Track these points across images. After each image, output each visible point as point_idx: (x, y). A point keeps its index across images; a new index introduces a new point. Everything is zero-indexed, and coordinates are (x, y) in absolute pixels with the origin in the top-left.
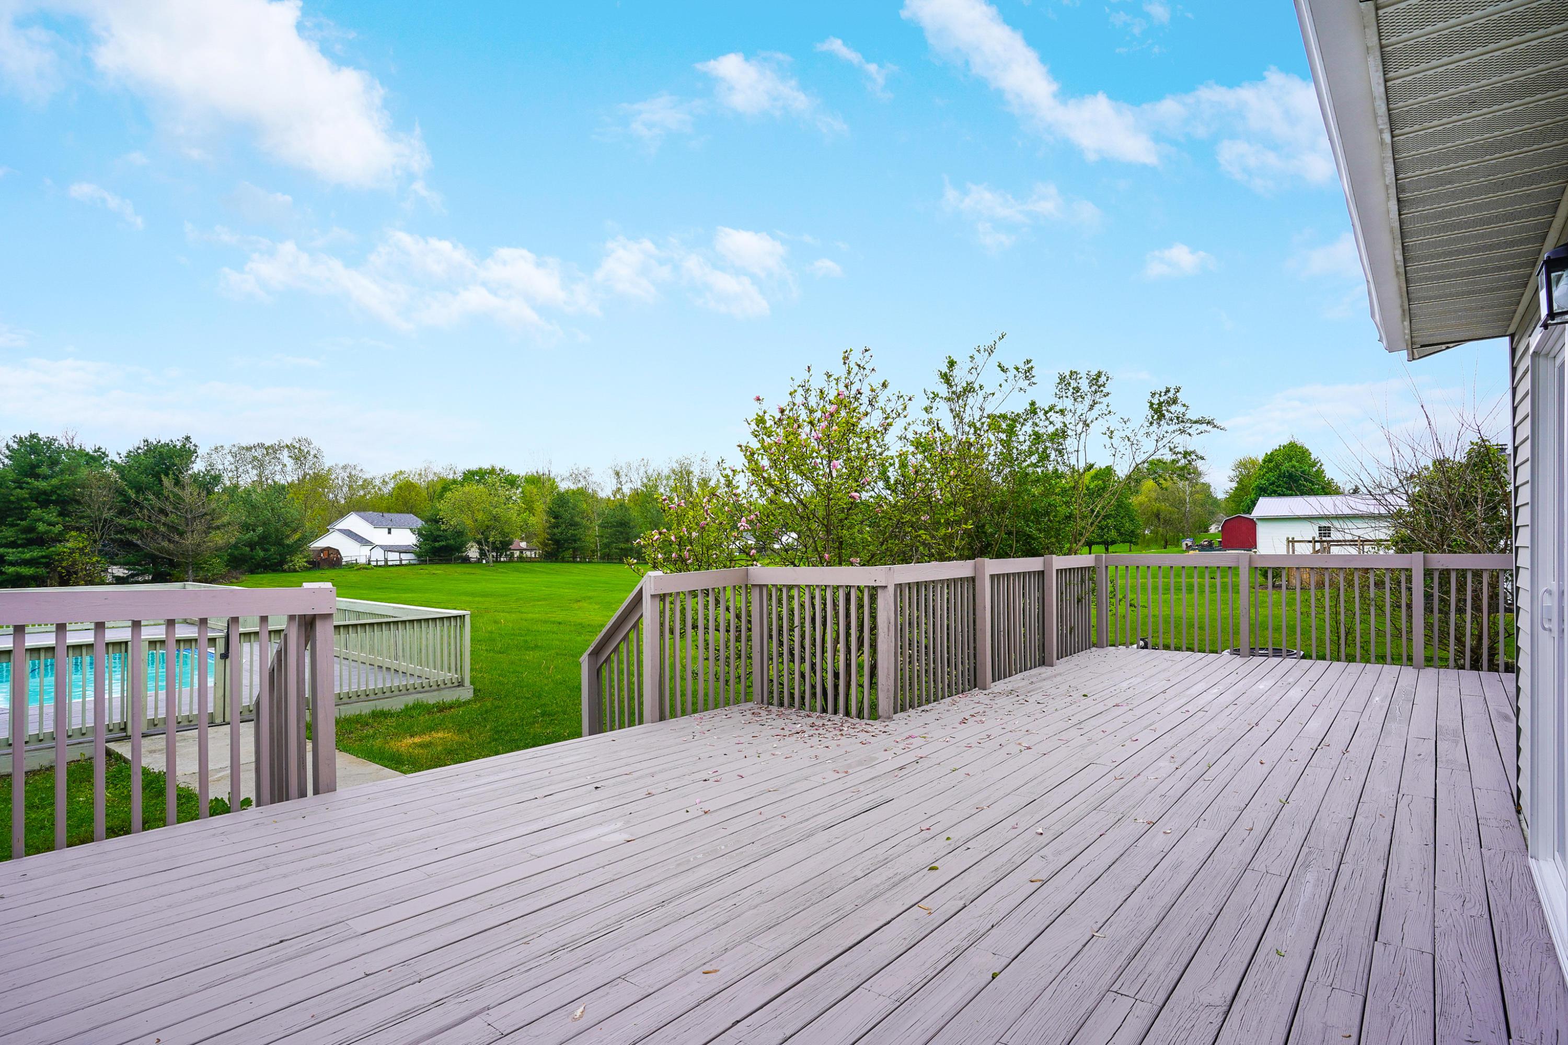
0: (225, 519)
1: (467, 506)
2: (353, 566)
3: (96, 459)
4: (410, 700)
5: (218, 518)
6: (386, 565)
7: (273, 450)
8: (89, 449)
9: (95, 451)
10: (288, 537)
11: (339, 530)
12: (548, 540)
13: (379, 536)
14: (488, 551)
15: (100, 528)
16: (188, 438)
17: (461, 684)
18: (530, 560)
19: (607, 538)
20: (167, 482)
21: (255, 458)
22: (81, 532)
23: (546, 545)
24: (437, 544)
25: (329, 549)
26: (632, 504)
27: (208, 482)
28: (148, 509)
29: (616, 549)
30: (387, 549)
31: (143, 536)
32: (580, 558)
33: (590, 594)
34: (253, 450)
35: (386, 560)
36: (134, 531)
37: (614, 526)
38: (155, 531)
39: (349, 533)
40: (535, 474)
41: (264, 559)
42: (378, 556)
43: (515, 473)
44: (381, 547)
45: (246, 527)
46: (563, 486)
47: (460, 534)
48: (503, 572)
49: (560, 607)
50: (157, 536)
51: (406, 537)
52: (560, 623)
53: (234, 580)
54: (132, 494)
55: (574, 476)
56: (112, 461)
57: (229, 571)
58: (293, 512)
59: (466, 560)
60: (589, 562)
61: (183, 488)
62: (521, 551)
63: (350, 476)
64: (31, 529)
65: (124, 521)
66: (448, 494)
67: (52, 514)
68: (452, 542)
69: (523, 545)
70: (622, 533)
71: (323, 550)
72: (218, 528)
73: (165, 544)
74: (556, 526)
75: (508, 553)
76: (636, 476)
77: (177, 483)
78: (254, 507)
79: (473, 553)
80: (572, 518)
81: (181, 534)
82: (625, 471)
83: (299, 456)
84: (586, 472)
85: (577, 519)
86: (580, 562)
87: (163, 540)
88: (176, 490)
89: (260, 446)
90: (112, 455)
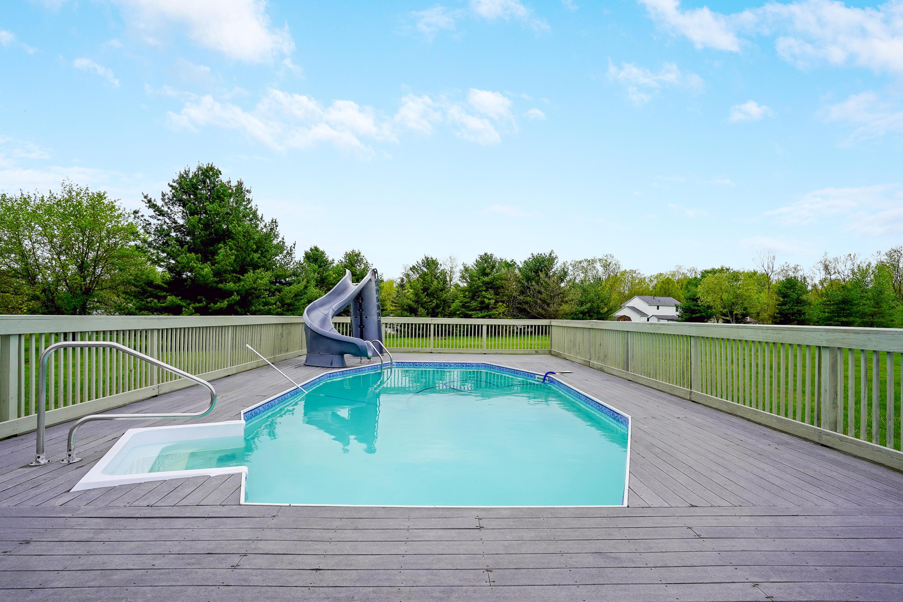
0: (570, 297)
3: (510, 265)
5: (566, 296)
7: (592, 262)
8: (509, 261)
9: (511, 262)
10: (603, 308)
11: (628, 307)
12: (777, 314)
13: (652, 310)
14: (732, 320)
15: (511, 302)
16: (552, 252)
20: (542, 275)
21: (583, 267)
22: (503, 303)
23: (775, 318)
28: (533, 291)
31: (530, 306)
34: (582, 263)
36: (526, 303)
38: (536, 303)
39: (634, 309)
44: (653, 316)
45: (581, 302)
50: (537, 306)
51: (671, 311)
54: (524, 282)
56: (518, 266)
58: (605, 293)
61: (550, 278)
63: (633, 277)
65: (521, 298)
71: (621, 317)
72: (567, 302)
73: (540, 310)
74: (784, 304)
77: (547, 276)
78: (585, 290)
80: (798, 297)
81: (548, 305)
83: (606, 266)
85: (803, 297)
87: (540, 308)
88: (546, 279)
89: (586, 260)
90: (518, 263)
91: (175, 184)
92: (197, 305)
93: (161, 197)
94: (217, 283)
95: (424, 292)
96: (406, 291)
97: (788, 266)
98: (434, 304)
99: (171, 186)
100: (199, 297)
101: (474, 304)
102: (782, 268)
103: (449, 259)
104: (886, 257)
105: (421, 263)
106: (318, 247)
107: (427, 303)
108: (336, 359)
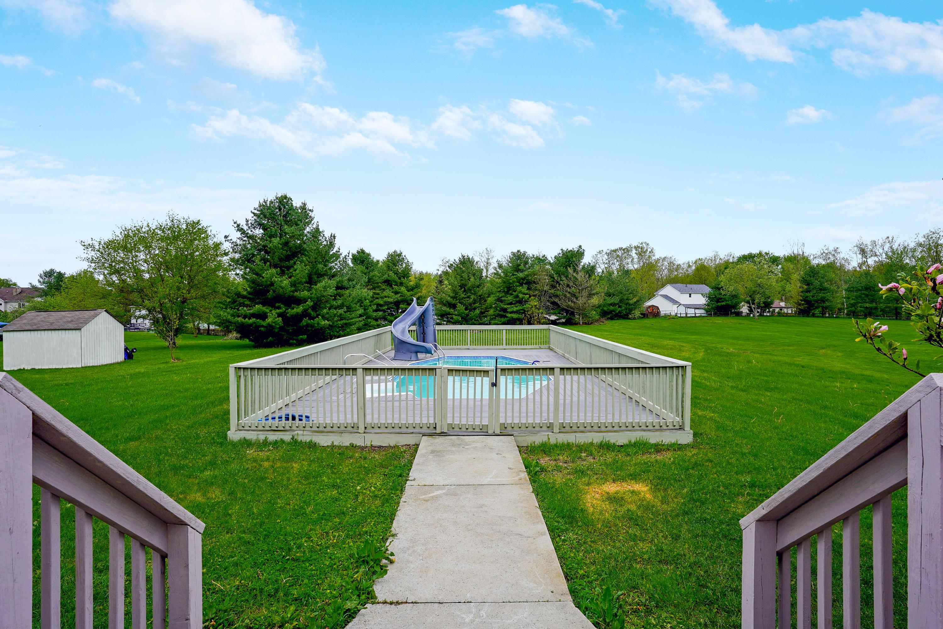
0: (598, 290)
1: (739, 278)
2: (668, 317)
3: (541, 260)
4: (634, 436)
5: (594, 289)
6: (686, 317)
7: (627, 251)
8: (540, 257)
9: (543, 257)
10: (631, 299)
11: (660, 295)
12: (802, 301)
13: (684, 299)
14: (754, 308)
15: (543, 295)
16: (580, 247)
17: (681, 428)
18: (787, 315)
19: (853, 299)
20: (570, 270)
21: (618, 256)
22: (536, 297)
23: (800, 305)
24: (719, 304)
25: (653, 306)
26: (877, 273)
27: (590, 270)
28: (562, 285)
29: (861, 307)
30: (688, 306)
31: (560, 299)
32: (829, 314)
33: (834, 343)
34: (617, 252)
35: (686, 314)
36: (557, 296)
37: (859, 290)
38: (565, 296)
39: (666, 297)
40: (793, 255)
41: (619, 312)
42: (682, 311)
43: (777, 254)
44: (684, 305)
45: (609, 295)
46: (815, 262)
47: (735, 296)
48: (764, 323)
49: (806, 352)
50: (566, 299)
51: (700, 300)
52: (803, 367)
53: (601, 323)
54: (556, 276)
55: (824, 254)
56: (549, 261)
57: (600, 319)
58: (634, 285)
59: (739, 314)
60: (836, 317)
61: (577, 273)
62: (781, 309)
63: (670, 263)
64: (517, 296)
65: (552, 291)
66: (727, 271)
67: (524, 289)
68: (730, 303)
69: (783, 304)
70: (867, 296)
71: (650, 307)
72: (594, 295)
73: (570, 303)
74: (808, 291)
75: (771, 310)
76: (881, 251)
77: (575, 270)
78: (613, 283)
79: (745, 309)
80: (821, 284)
81: (577, 298)
82: (870, 247)
83: (641, 252)
84: (835, 251)
85: (826, 285)
86: (829, 317)
87: (569, 301)
88: (574, 274)
89: (621, 249)
90: (550, 259)
91: (256, 212)
92: (278, 311)
93: (245, 223)
94: (293, 292)
95: (461, 288)
96: (444, 286)
97: (827, 249)
98: (471, 300)
99: (254, 213)
100: (277, 305)
101: (510, 298)
102: (822, 251)
103: (485, 251)
104: (924, 239)
105: (458, 261)
106: (364, 249)
107: (465, 298)
108: (413, 355)
